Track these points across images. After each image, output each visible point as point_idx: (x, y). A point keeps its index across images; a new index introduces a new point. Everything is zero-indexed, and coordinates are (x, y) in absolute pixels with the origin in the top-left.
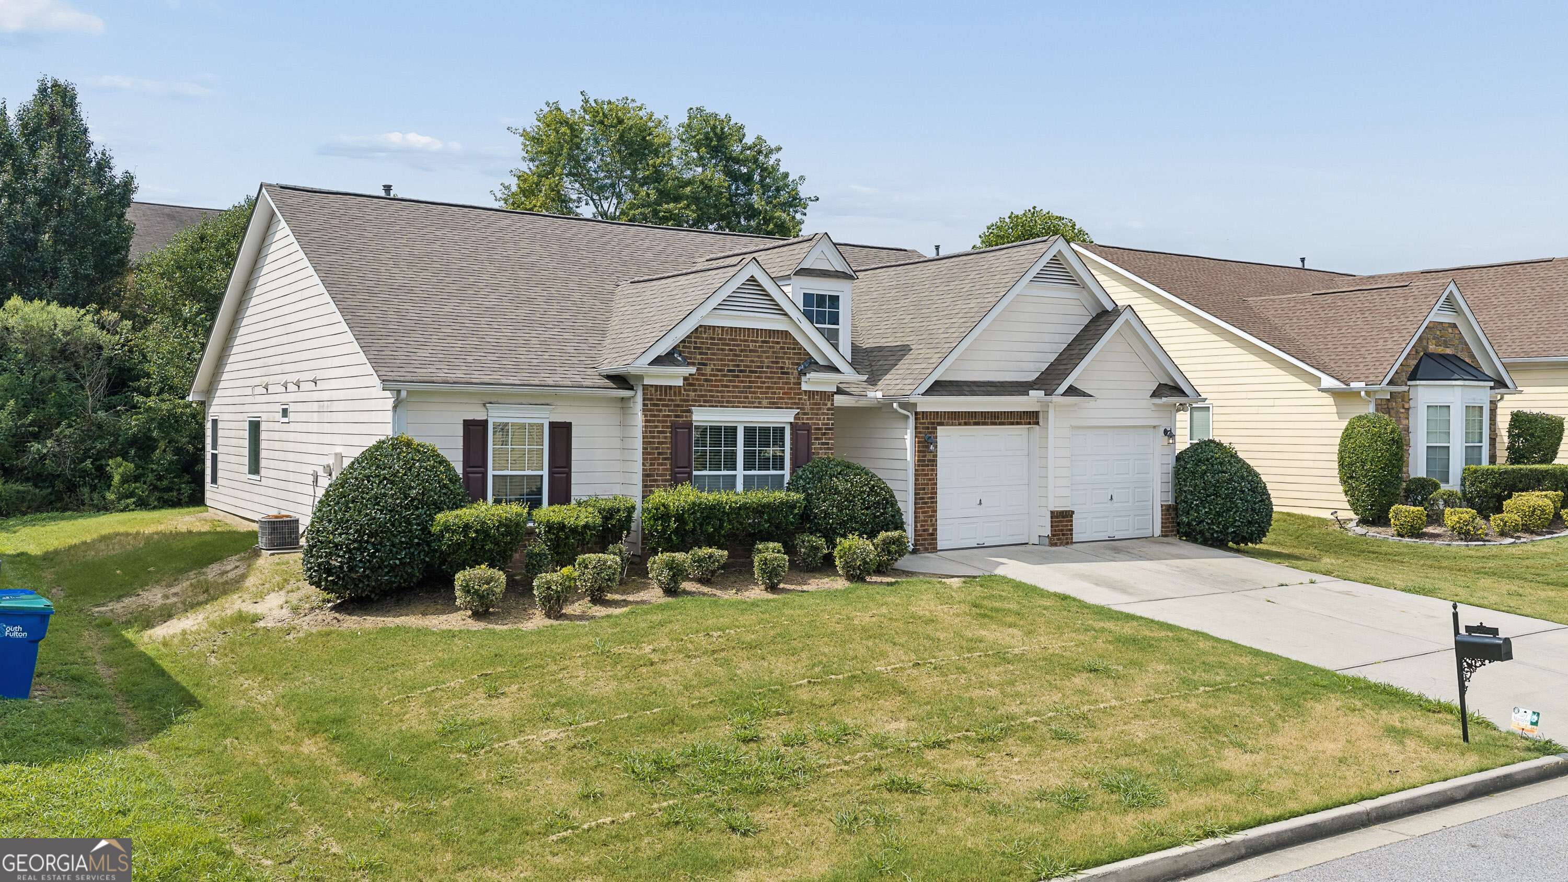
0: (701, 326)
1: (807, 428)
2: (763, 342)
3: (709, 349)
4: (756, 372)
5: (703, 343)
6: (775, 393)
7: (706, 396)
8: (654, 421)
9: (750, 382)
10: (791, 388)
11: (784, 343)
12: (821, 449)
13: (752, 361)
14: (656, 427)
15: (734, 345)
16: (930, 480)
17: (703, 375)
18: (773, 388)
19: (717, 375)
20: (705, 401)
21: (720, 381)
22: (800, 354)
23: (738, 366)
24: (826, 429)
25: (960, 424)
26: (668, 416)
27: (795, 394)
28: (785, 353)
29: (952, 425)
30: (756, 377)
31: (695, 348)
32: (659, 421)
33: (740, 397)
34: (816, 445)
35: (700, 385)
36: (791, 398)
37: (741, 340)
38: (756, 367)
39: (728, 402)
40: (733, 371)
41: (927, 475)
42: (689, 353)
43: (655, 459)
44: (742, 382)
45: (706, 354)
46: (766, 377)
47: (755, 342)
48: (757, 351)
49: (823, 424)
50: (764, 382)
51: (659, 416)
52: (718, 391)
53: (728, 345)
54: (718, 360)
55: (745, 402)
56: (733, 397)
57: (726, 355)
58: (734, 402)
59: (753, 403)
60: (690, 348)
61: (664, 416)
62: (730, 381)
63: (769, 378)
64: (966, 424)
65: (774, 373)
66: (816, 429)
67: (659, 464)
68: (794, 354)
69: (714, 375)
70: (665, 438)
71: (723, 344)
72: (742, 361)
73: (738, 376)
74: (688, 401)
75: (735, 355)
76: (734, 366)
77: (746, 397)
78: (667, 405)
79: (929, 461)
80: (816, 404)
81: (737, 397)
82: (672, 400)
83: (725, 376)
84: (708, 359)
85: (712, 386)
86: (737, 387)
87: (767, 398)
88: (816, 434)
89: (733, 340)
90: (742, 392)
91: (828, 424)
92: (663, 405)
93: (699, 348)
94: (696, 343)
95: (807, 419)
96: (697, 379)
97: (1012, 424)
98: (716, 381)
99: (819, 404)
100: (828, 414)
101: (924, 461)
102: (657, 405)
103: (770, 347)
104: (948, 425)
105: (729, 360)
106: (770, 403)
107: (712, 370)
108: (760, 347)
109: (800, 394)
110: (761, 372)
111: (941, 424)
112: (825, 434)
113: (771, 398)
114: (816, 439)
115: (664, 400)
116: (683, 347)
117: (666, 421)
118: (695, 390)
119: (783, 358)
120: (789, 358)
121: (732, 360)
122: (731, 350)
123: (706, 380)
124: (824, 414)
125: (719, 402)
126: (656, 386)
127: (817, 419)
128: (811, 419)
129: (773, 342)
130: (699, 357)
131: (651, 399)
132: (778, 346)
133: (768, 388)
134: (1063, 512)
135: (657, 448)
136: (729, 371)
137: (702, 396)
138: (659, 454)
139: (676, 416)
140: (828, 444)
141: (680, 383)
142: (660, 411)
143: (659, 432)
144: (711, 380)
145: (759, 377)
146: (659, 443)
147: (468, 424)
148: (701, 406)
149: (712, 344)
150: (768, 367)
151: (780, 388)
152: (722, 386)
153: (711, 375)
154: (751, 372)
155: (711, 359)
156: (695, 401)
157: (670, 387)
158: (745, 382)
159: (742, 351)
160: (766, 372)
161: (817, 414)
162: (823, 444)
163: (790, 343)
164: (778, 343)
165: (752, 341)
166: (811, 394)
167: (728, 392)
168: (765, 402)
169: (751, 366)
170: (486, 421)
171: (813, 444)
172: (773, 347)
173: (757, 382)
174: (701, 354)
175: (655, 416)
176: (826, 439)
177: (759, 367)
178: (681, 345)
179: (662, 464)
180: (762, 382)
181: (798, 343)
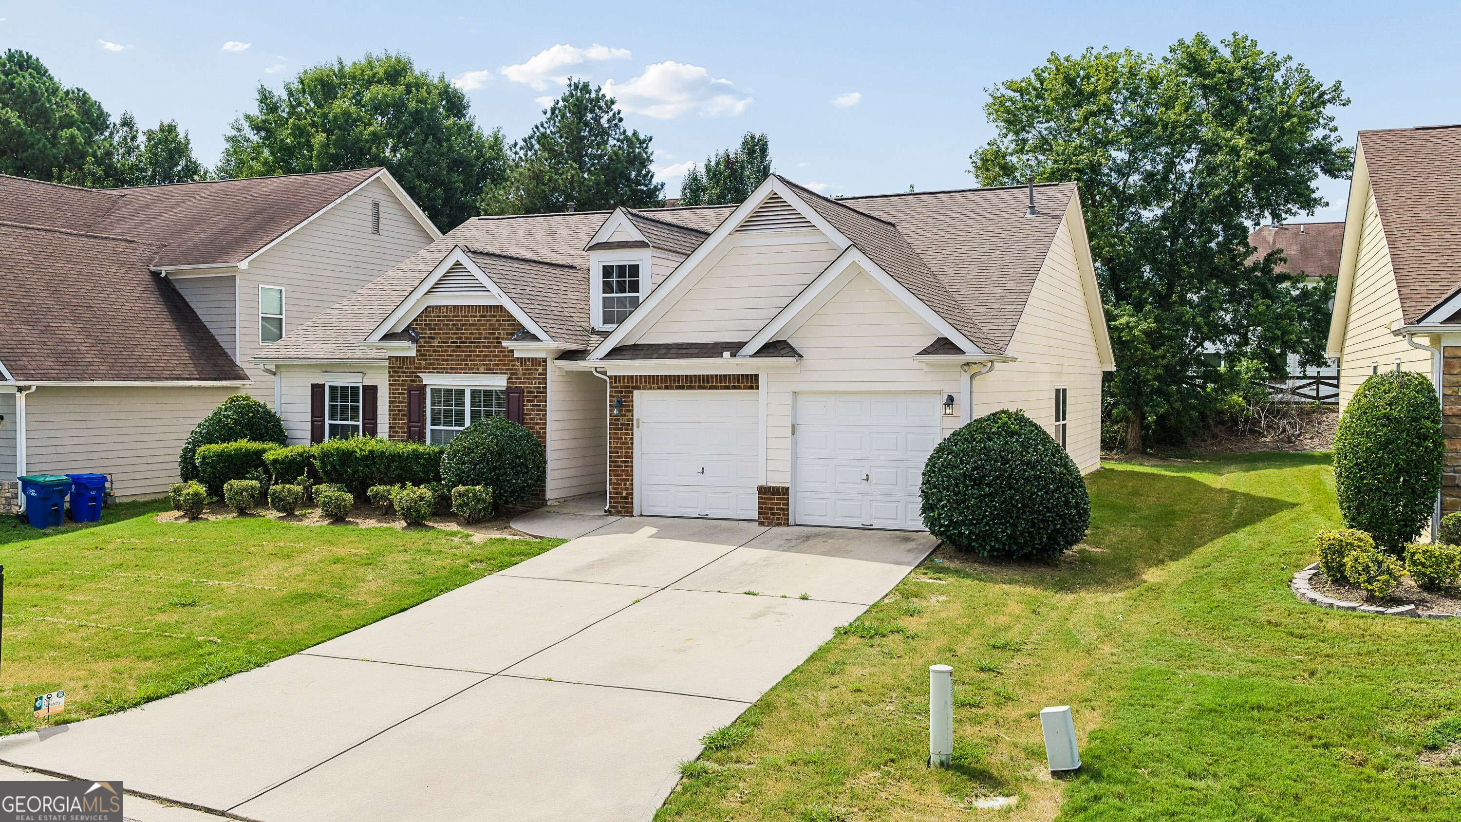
0: (429, 307)
1: (520, 391)
2: (481, 316)
3: (436, 325)
4: (475, 343)
5: (431, 320)
6: (491, 360)
7: (434, 364)
8: (395, 385)
9: (470, 351)
10: (505, 356)
11: (500, 316)
12: (533, 410)
13: (471, 334)
14: (397, 389)
15: (456, 321)
16: (624, 443)
17: (431, 347)
18: (489, 356)
19: (443, 347)
20: (433, 369)
21: (446, 351)
22: (514, 325)
23: (460, 338)
24: (538, 392)
25: (659, 388)
26: (405, 381)
27: (509, 361)
28: (500, 325)
29: (651, 388)
30: (475, 347)
31: (425, 325)
32: (399, 385)
33: (461, 365)
34: (528, 407)
35: (430, 355)
36: (504, 365)
37: (462, 316)
38: (475, 338)
39: (451, 369)
40: (456, 342)
41: (621, 438)
42: (421, 329)
43: (396, 415)
44: (463, 351)
45: (434, 329)
46: (484, 347)
47: (474, 316)
48: (476, 325)
49: (535, 388)
50: (482, 351)
51: (398, 381)
52: (443, 360)
53: (452, 321)
54: (443, 334)
55: (465, 369)
56: (456, 364)
57: (450, 329)
58: (456, 369)
59: (472, 369)
60: (421, 325)
61: (403, 381)
62: (454, 351)
63: (487, 347)
64: (666, 388)
65: (491, 343)
66: (528, 392)
67: (399, 419)
68: (509, 325)
69: (441, 347)
70: (404, 398)
71: (448, 321)
72: (463, 334)
73: (460, 347)
74: (420, 368)
75: (458, 329)
76: (456, 338)
77: (467, 365)
78: (404, 372)
79: (622, 424)
80: (527, 370)
81: (458, 364)
82: (408, 368)
83: (449, 347)
84: (435, 334)
85: (439, 356)
86: (459, 356)
87: (484, 365)
88: (528, 396)
89: (456, 316)
90: (463, 360)
91: (539, 388)
92: (402, 372)
93: (429, 325)
94: (426, 320)
95: (520, 383)
96: (428, 351)
97: (728, 388)
98: (442, 351)
99: (531, 369)
100: (539, 379)
101: (617, 424)
102: (398, 372)
103: (487, 321)
104: (644, 389)
105: (452, 334)
106: (487, 369)
107: (439, 342)
108: (478, 321)
109: (513, 361)
110: (479, 343)
111: (638, 388)
112: (536, 397)
113: (487, 365)
114: (528, 401)
115: (402, 368)
116: (417, 325)
117: (404, 385)
118: (426, 360)
119: (499, 329)
120: (504, 329)
121: (455, 334)
122: (454, 325)
123: (434, 351)
124: (535, 378)
125: (444, 369)
126: (397, 357)
127: (529, 383)
128: (525, 383)
129: (490, 316)
130: (428, 332)
131: (393, 368)
132: (495, 319)
133: (486, 356)
134: (774, 488)
135: (398, 406)
136: (452, 342)
137: (431, 364)
138: (399, 411)
139: (411, 381)
140: (539, 406)
141: (413, 353)
142: (400, 376)
143: (399, 394)
144: (438, 351)
145: (477, 347)
146: (399, 402)
147: (313, 386)
148: (430, 372)
149: (439, 321)
150: (485, 338)
151: (496, 356)
152: (447, 356)
153: (438, 347)
154: (470, 342)
155: (438, 334)
156: (426, 368)
157: (407, 357)
158: (466, 351)
159: (463, 325)
160: (484, 342)
161: (529, 379)
162: (534, 406)
163: (504, 316)
164: (494, 316)
165: (472, 316)
166: (522, 361)
167: (452, 360)
168: (482, 369)
169: (470, 338)
170: (324, 385)
171: (524, 405)
172: (490, 320)
173: (475, 351)
174: (430, 329)
175: (395, 380)
176: (537, 401)
177: (477, 338)
178: (415, 323)
179: (401, 419)
180: (480, 351)
181: (512, 316)
